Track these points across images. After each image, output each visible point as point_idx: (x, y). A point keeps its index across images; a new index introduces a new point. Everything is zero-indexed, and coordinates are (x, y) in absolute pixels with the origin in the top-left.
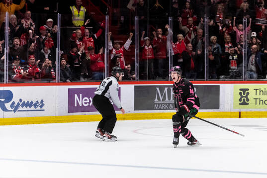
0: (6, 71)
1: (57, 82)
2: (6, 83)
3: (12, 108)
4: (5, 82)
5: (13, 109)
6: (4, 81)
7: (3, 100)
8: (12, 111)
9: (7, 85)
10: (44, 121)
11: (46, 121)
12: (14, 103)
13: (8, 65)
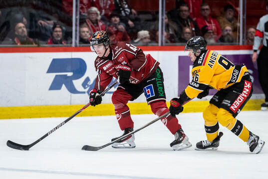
0: (76, 25)
1: (160, 44)
2: (76, 46)
3: (85, 88)
4: (73, 45)
5: (86, 90)
6: (71, 43)
7: (70, 74)
8: (84, 93)
9: (77, 49)
10: (138, 111)
11: (142, 110)
12: (88, 79)
13: (78, 17)
